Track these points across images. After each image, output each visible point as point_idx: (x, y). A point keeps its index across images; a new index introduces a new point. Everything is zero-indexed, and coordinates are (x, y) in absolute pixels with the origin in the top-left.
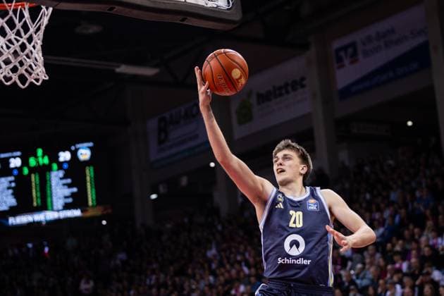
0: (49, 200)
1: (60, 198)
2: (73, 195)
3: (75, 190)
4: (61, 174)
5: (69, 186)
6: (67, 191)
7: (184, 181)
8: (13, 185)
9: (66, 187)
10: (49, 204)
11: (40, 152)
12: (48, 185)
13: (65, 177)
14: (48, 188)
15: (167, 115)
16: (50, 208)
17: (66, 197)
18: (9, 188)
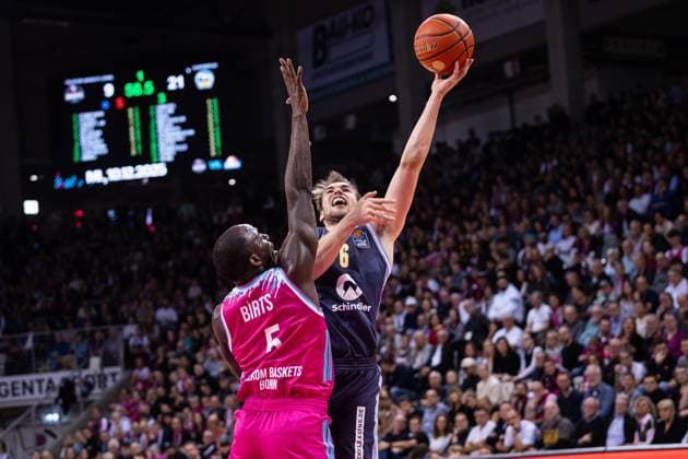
0: (153, 146)
1: (169, 144)
2: (188, 140)
3: (191, 132)
4: (171, 108)
5: (183, 126)
6: (181, 135)
7: (351, 122)
8: (102, 123)
9: (178, 128)
10: (154, 153)
11: (140, 75)
12: (153, 125)
13: (176, 114)
14: (153, 130)
15: (327, 23)
16: (155, 159)
17: (178, 143)
18: (97, 128)
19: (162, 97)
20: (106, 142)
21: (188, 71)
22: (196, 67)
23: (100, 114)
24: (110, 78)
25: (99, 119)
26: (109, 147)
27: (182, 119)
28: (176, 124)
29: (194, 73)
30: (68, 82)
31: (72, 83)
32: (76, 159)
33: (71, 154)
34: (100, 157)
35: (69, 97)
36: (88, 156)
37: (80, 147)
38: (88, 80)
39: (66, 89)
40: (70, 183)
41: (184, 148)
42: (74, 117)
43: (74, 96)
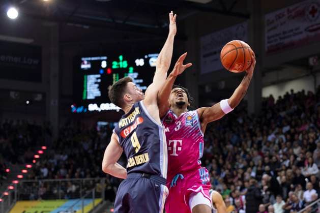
19: (131, 69)
20: (100, 90)
21: (146, 57)
22: (150, 55)
23: (99, 76)
24: (105, 58)
25: (97, 79)
26: (101, 93)
27: (141, 81)
28: (137, 83)
29: (149, 58)
30: (83, 59)
31: (85, 60)
32: (84, 98)
33: (82, 95)
34: (97, 98)
35: (83, 66)
36: (91, 97)
37: (87, 92)
38: (93, 59)
39: (82, 62)
40: (80, 110)
42: (85, 77)
43: (85, 66)
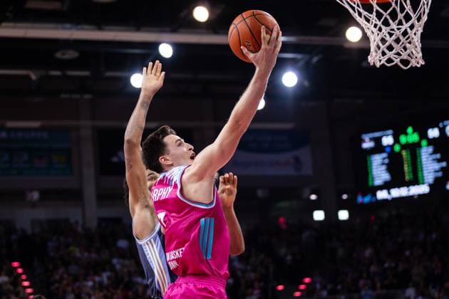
19: (424, 143)
20: (389, 173)
21: (441, 125)
22: (446, 123)
23: (384, 155)
24: (390, 132)
25: (384, 159)
26: (391, 176)
27: (438, 156)
28: (434, 160)
29: (444, 127)
30: (364, 136)
31: (366, 137)
32: (370, 183)
33: (367, 181)
34: (386, 183)
35: (364, 146)
36: (378, 182)
37: (373, 177)
38: (377, 134)
39: (362, 141)
40: (367, 199)
41: (440, 174)
42: (368, 159)
43: (367, 144)
